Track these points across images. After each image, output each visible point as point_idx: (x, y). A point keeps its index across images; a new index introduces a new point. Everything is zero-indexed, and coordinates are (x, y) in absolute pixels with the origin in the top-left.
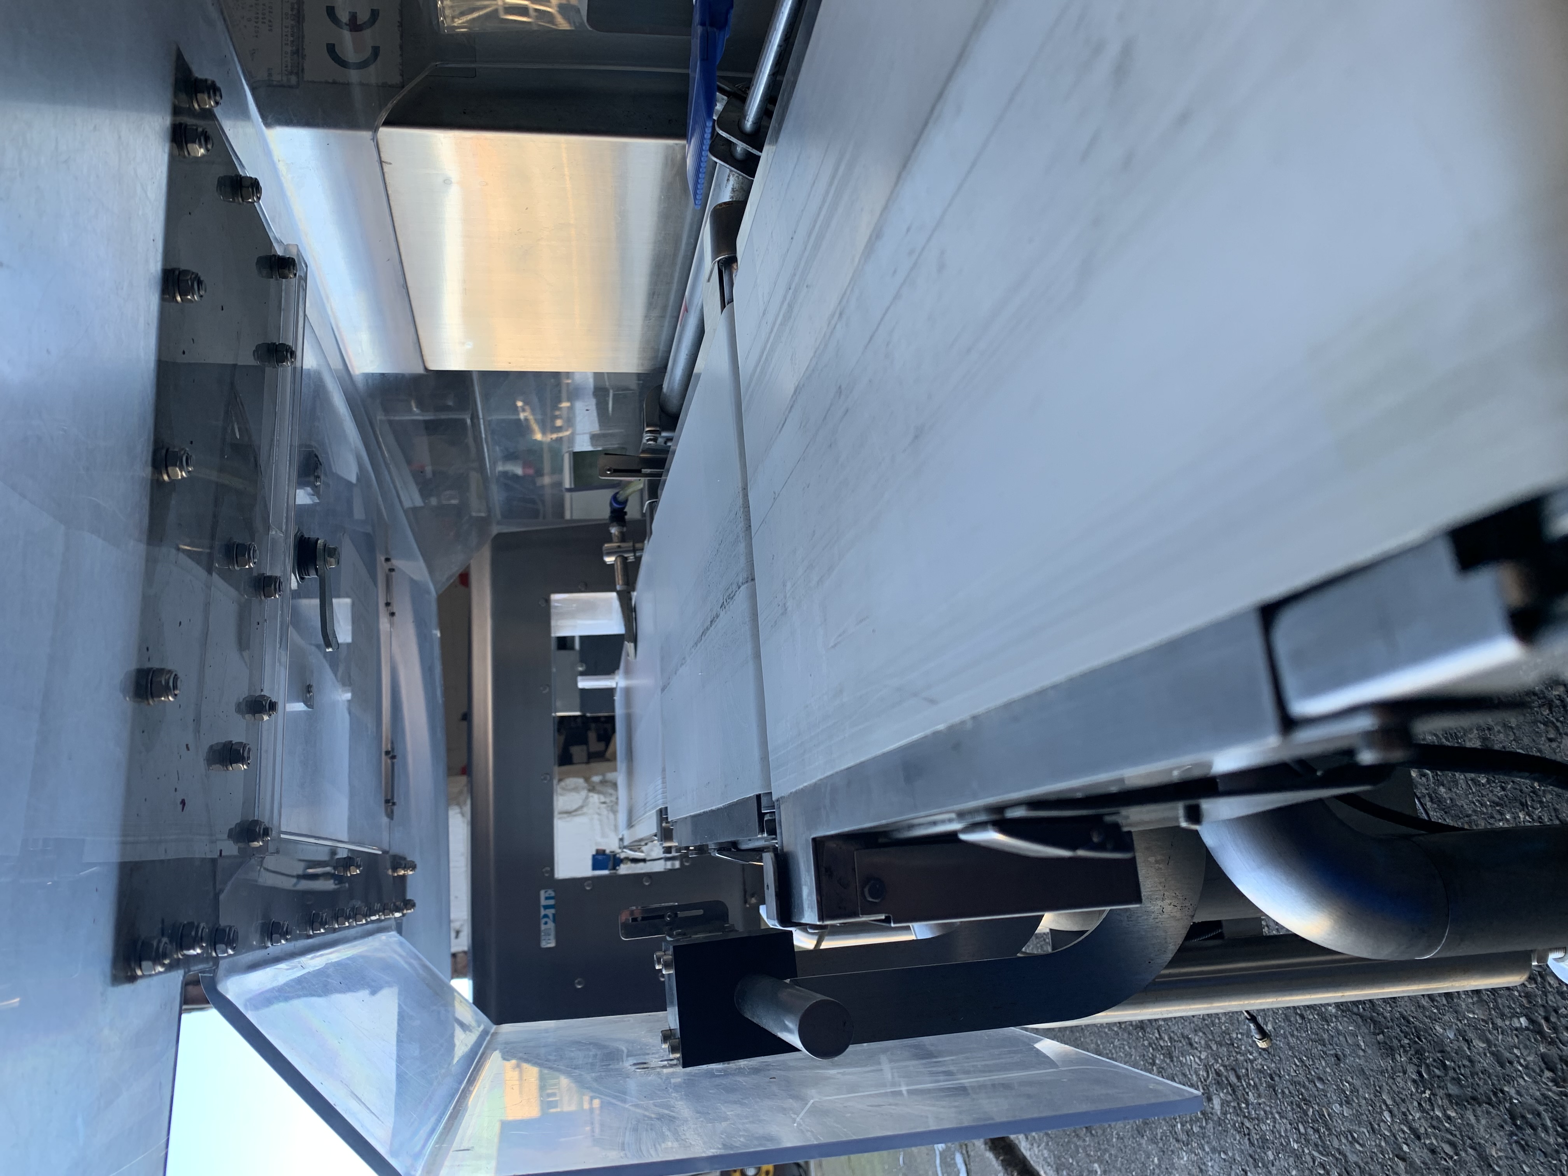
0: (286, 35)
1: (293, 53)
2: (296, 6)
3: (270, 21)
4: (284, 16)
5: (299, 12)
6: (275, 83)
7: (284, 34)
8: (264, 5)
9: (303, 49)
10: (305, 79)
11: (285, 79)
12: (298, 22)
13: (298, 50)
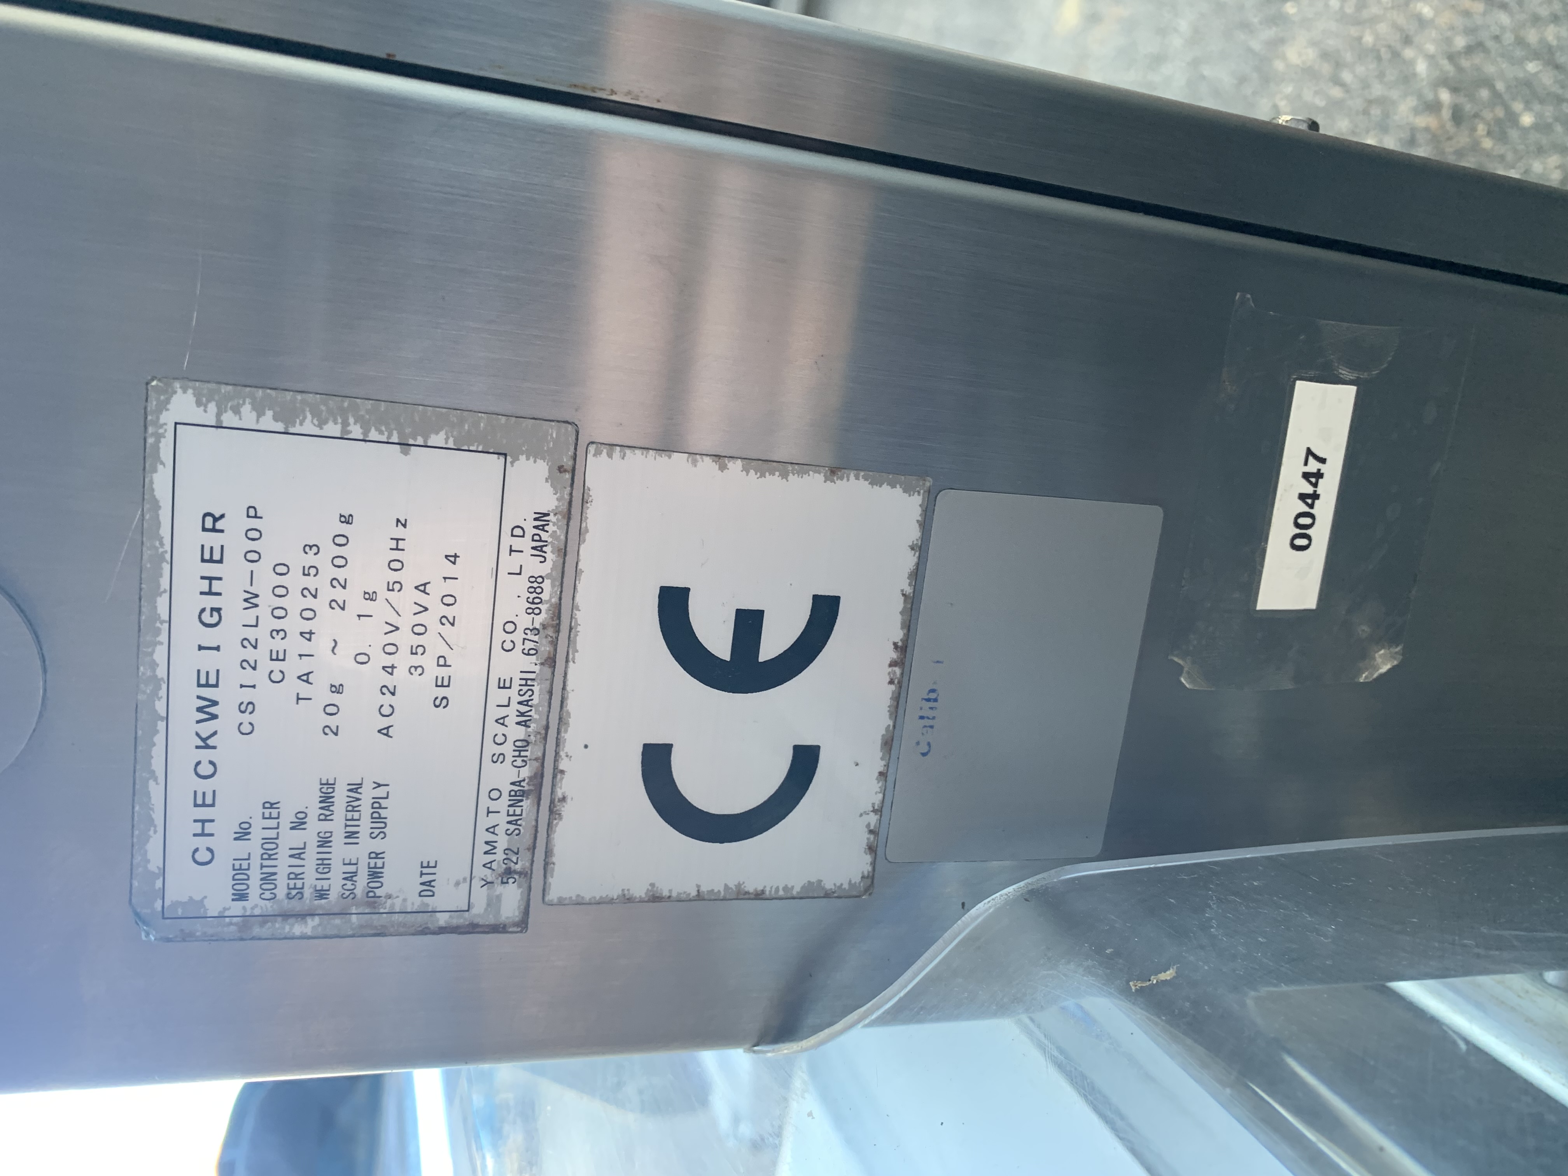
0: (501, 721)
1: (517, 796)
2: (548, 589)
3: (443, 662)
4: (499, 636)
5: (557, 612)
6: (442, 919)
7: (494, 713)
8: (422, 588)
9: (557, 772)
10: (553, 895)
11: (480, 896)
12: (550, 661)
13: (538, 778)
